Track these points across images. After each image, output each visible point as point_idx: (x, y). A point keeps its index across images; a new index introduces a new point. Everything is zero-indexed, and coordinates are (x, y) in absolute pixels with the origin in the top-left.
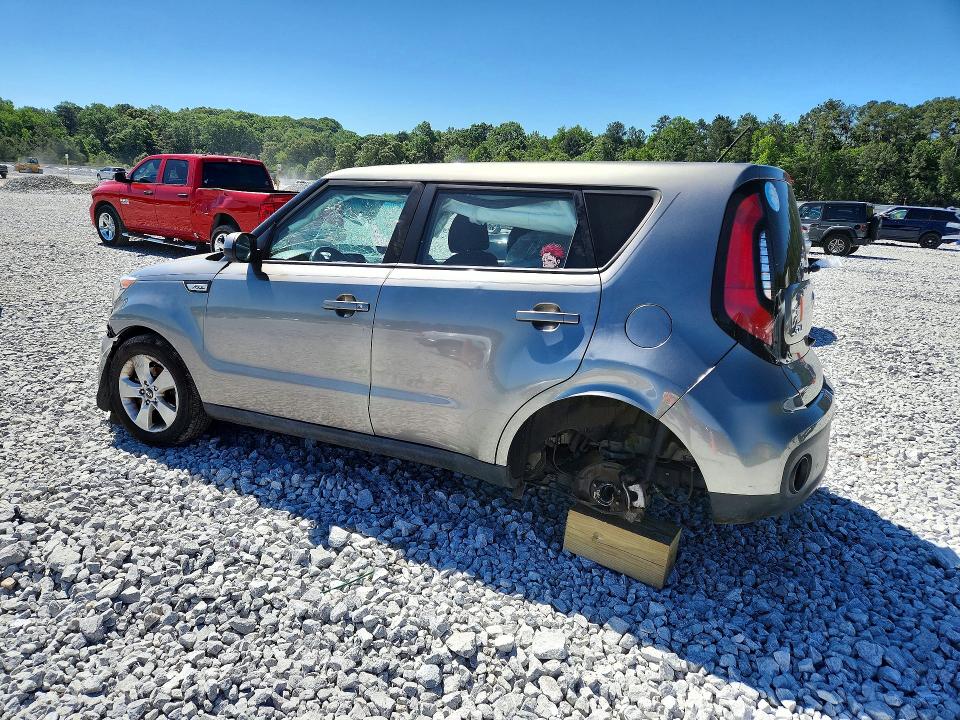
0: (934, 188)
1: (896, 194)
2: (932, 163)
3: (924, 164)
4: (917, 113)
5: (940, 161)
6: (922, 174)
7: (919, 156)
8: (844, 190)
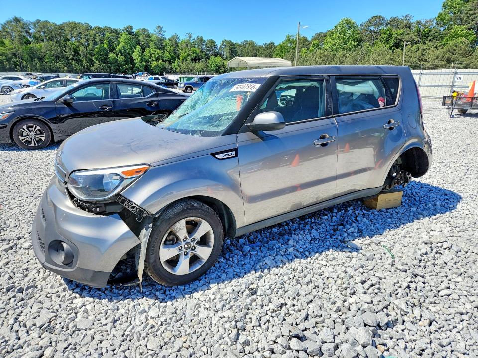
0: (82, 65)
1: (66, 68)
2: (77, 53)
3: (73, 53)
4: (61, 28)
5: (80, 52)
6: (74, 58)
7: (70, 49)
8: (40, 65)
